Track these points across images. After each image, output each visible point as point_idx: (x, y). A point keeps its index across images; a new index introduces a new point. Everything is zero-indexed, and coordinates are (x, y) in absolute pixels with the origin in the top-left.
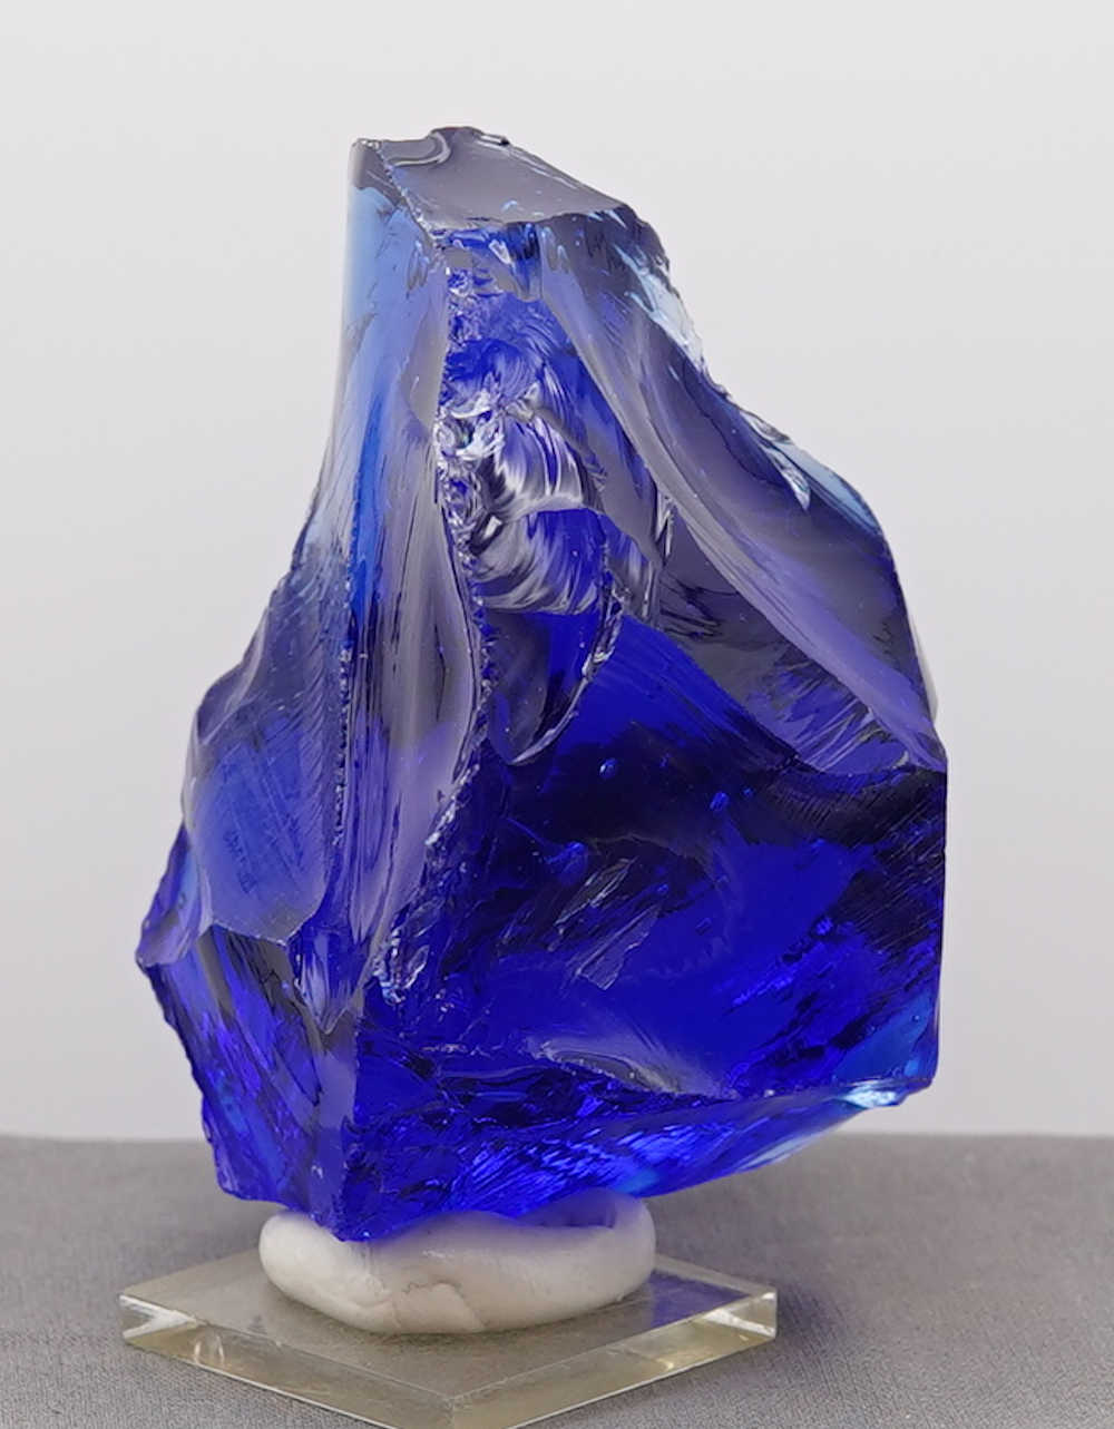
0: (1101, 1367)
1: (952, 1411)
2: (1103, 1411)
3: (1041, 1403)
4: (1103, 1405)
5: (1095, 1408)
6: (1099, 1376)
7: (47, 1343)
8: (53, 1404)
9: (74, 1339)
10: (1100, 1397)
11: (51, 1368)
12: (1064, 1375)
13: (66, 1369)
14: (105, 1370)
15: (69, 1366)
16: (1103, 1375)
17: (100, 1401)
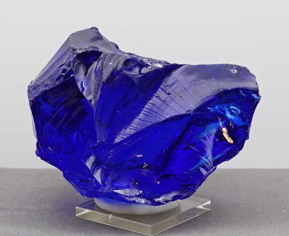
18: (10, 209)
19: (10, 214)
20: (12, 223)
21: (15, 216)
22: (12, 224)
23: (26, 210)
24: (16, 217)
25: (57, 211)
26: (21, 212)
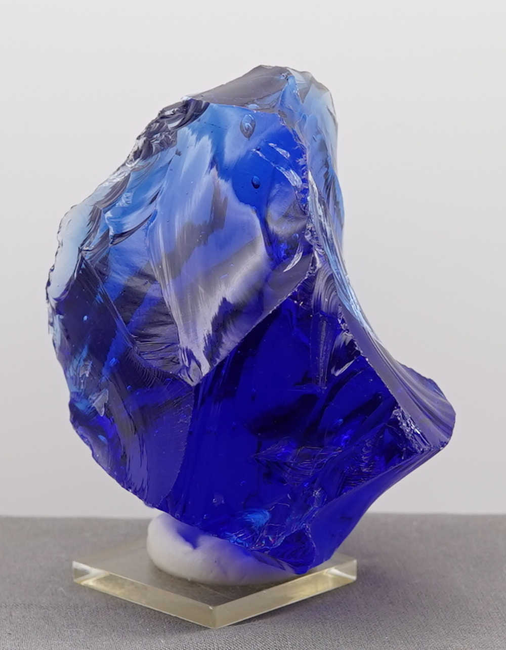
0: (472, 617)
1: (406, 635)
2: (473, 636)
3: (445, 632)
4: (473, 634)
5: (469, 635)
6: (471, 621)
7: (6, 607)
8: (8, 630)
9: (18, 605)
10: (471, 630)
11: (7, 617)
12: (456, 621)
13: (13, 617)
14: (30, 618)
15: (15, 616)
16: (473, 621)
17: (29, 629)
18: (7, 606)
19: (6, 615)
20: (11, 632)
21: (18, 618)
22: (10, 634)
23: (41, 607)
24: (19, 620)
25: (108, 608)
26: (30, 611)
